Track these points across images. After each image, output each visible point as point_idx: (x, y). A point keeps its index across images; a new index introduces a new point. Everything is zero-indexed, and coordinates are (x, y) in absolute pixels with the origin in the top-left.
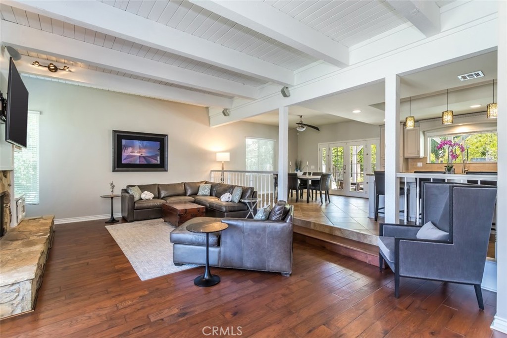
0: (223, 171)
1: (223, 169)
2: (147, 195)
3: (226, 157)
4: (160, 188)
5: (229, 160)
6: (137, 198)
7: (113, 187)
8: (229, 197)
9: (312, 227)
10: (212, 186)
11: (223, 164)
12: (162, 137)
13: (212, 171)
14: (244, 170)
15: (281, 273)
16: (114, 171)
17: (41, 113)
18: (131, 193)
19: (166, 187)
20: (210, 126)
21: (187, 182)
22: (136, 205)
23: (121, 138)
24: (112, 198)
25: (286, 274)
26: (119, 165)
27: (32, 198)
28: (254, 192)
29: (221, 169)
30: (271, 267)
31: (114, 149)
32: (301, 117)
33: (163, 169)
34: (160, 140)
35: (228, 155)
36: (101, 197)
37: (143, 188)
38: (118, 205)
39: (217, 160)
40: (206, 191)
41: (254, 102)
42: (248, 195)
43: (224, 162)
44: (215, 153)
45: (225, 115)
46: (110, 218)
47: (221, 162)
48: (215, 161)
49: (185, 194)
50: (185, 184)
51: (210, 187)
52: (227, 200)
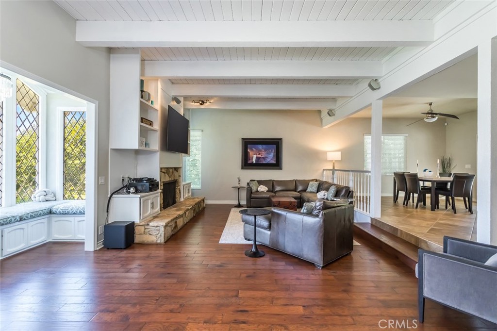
0: (333, 170)
1: (334, 167)
2: (263, 188)
3: (337, 156)
4: (274, 183)
5: (340, 159)
6: (254, 189)
7: (239, 181)
8: (325, 195)
9: (399, 235)
10: (319, 184)
11: (334, 163)
12: (278, 141)
13: (324, 170)
14: (362, 170)
15: (314, 264)
16: (242, 168)
17: (202, 131)
18: (251, 185)
19: (280, 183)
20: (322, 127)
21: (298, 179)
22: (253, 195)
23: (248, 144)
24: (239, 189)
25: (319, 266)
26: (247, 164)
27: (196, 186)
28: (350, 192)
29: (332, 168)
30: (305, 256)
31: (242, 152)
32: (431, 104)
33: (278, 167)
34: (276, 144)
35: (339, 153)
36: (232, 187)
37: (260, 182)
38: (244, 194)
39: (328, 159)
40: (313, 188)
41: (351, 99)
42: (342, 194)
43: (336, 161)
44: (325, 153)
45: (330, 115)
46: (237, 203)
47: (332, 161)
48: (326, 161)
49: (295, 190)
50: (296, 181)
51: (317, 185)
52: (323, 197)
